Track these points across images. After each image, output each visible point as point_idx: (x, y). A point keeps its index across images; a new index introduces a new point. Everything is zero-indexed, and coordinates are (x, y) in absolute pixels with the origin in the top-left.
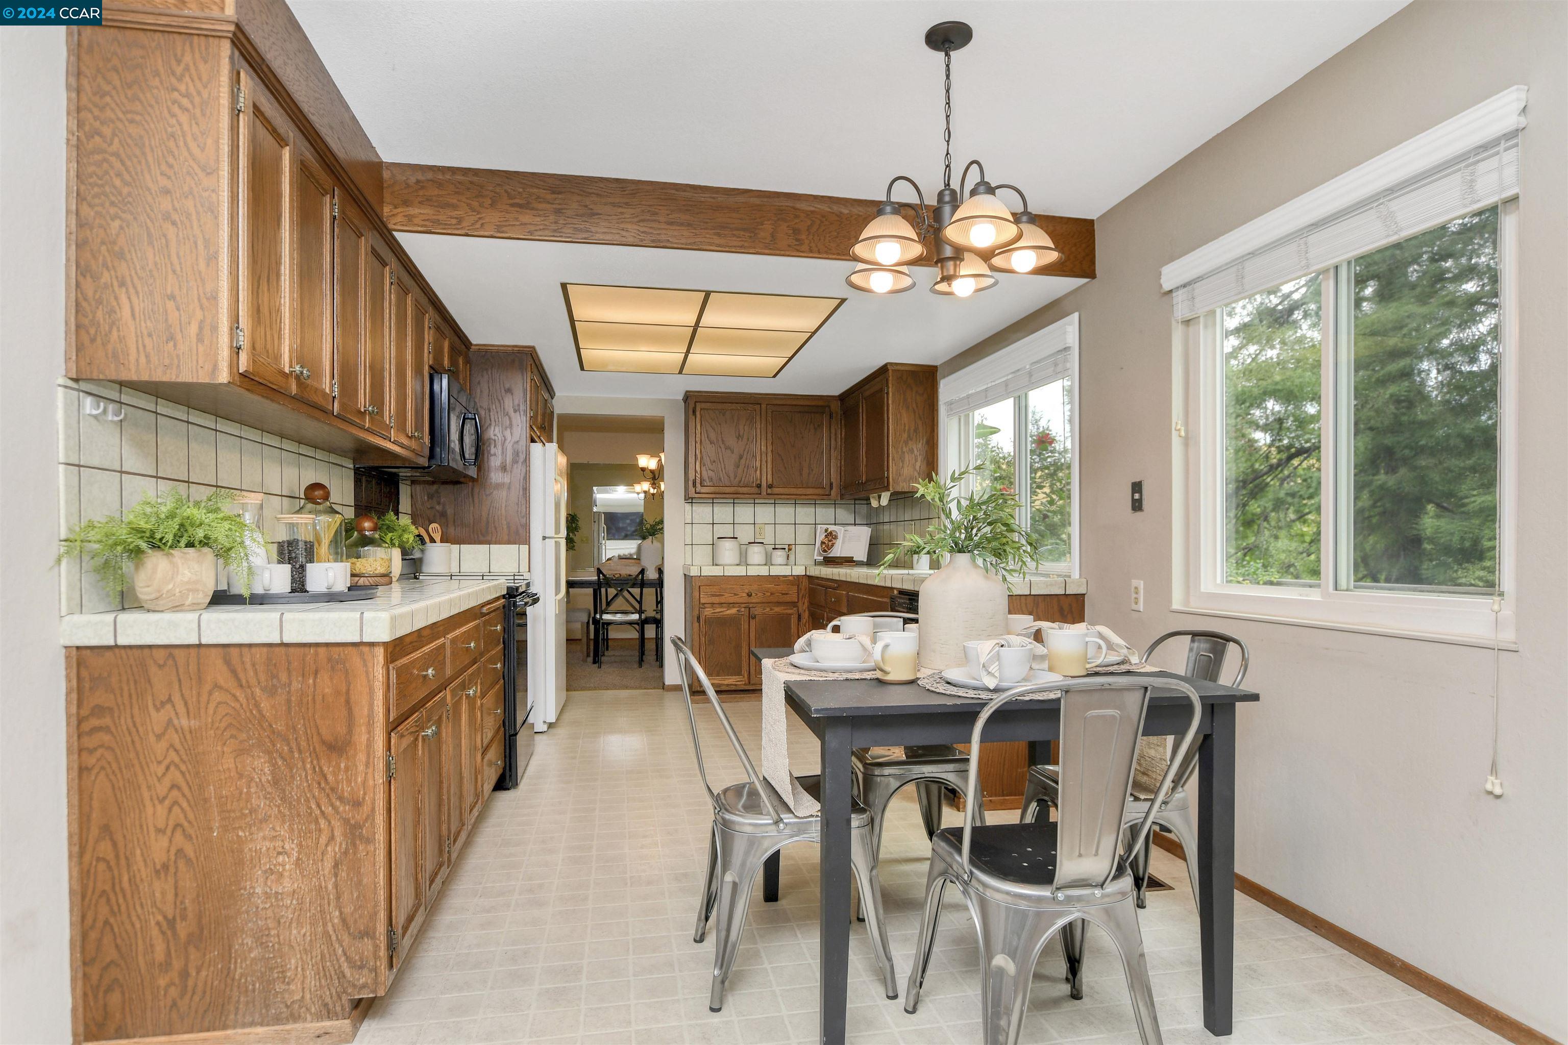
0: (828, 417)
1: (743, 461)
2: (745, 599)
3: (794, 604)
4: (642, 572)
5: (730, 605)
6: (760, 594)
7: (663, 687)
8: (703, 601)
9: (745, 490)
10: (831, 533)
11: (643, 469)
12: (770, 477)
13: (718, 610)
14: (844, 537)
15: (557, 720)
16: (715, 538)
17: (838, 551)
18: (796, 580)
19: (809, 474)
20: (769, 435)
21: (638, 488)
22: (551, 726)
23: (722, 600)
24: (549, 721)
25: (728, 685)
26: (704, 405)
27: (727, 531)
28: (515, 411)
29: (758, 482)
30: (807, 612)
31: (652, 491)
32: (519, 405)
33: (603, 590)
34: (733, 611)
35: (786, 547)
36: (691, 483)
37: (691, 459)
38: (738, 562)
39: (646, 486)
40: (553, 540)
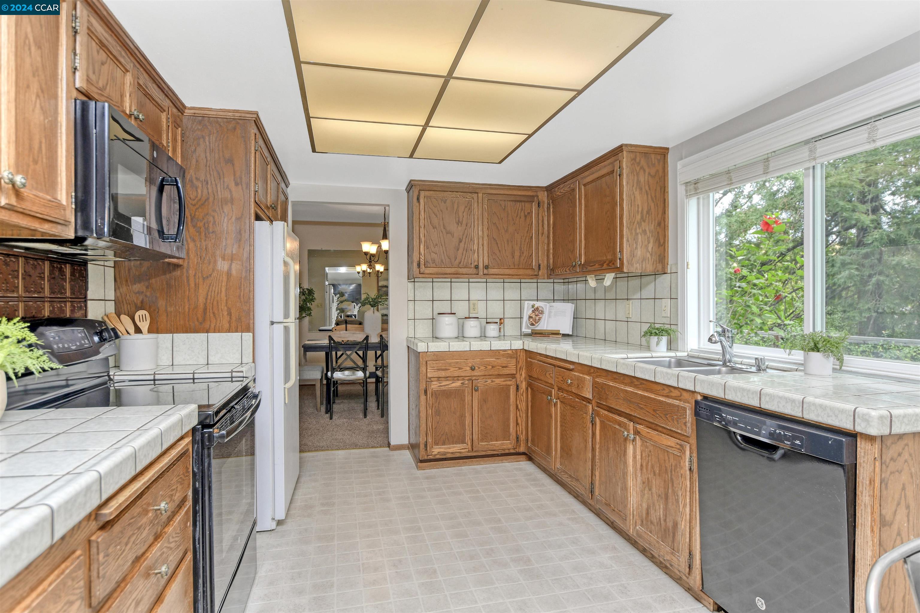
0: (537, 205)
1: (462, 245)
2: (469, 373)
3: (513, 376)
4: (367, 338)
5: (455, 378)
6: (483, 368)
7: (389, 445)
8: (429, 375)
9: (464, 271)
10: (537, 308)
11: (366, 254)
12: (486, 258)
13: (444, 383)
14: (550, 312)
15: (287, 515)
16: (435, 313)
17: (543, 325)
18: (514, 354)
19: (520, 256)
20: (485, 223)
21: (359, 268)
22: (280, 523)
23: (448, 373)
24: (278, 518)
25: (452, 453)
26: (427, 193)
27: (445, 307)
28: (237, 184)
29: (476, 263)
30: (524, 383)
31: (369, 270)
32: (241, 178)
33: (334, 353)
34: (458, 384)
35: (498, 321)
36: (415, 264)
37: (416, 242)
38: (456, 335)
39: (364, 267)
40: (281, 326)
